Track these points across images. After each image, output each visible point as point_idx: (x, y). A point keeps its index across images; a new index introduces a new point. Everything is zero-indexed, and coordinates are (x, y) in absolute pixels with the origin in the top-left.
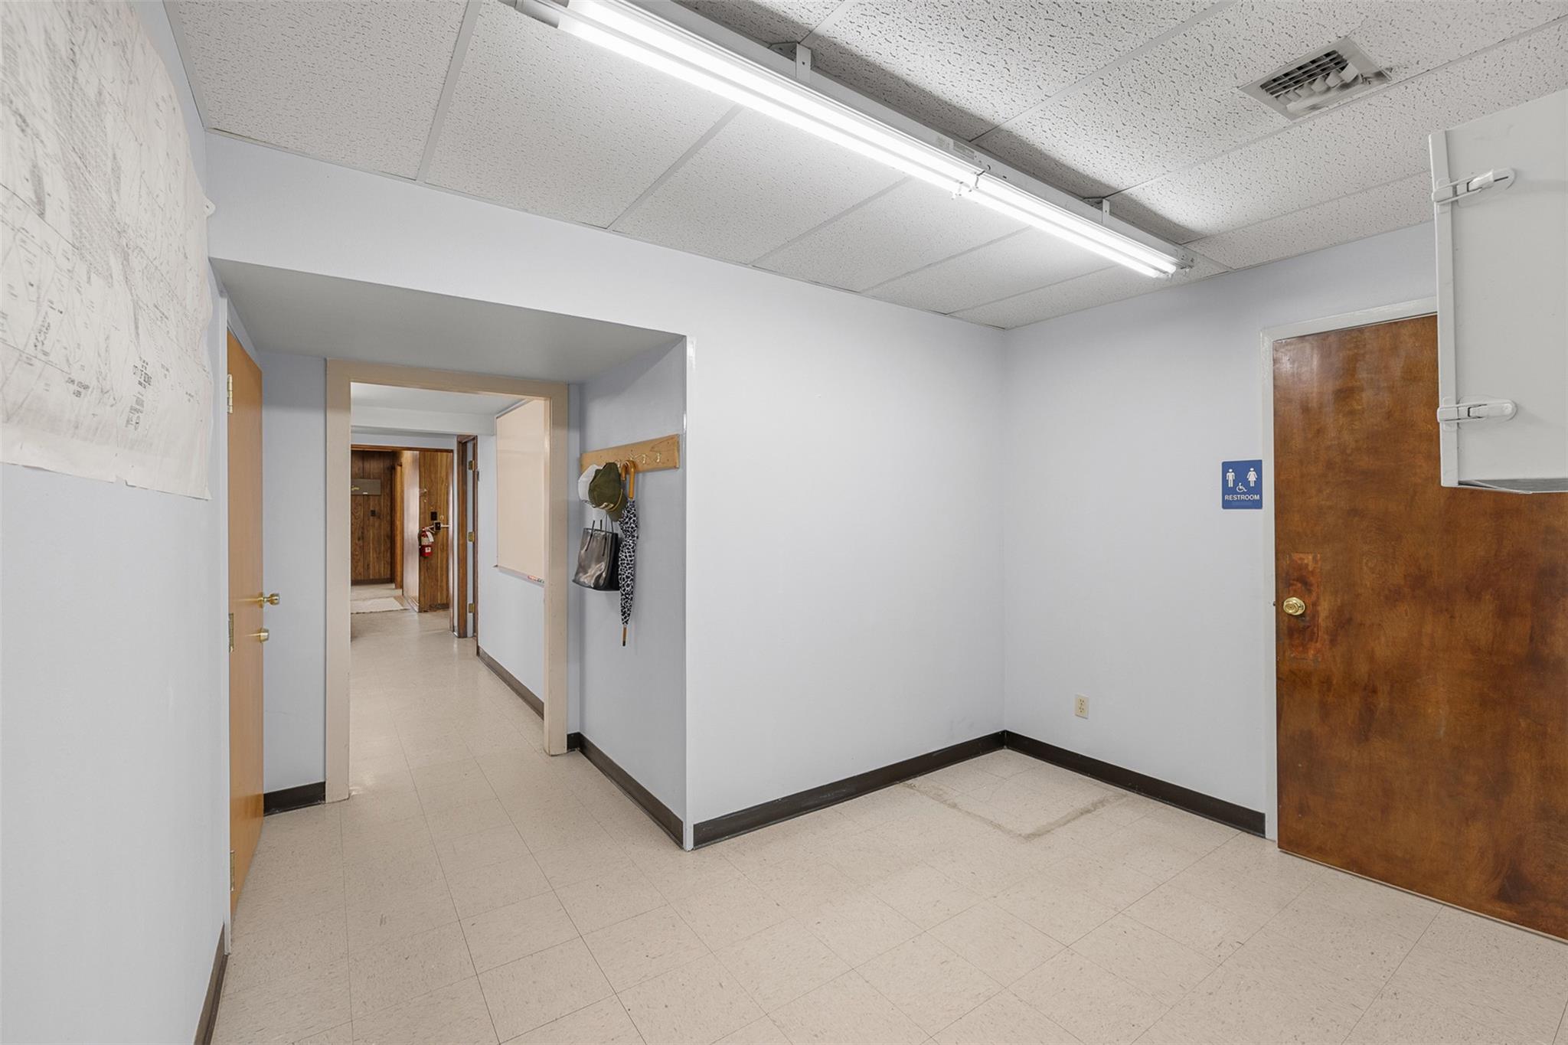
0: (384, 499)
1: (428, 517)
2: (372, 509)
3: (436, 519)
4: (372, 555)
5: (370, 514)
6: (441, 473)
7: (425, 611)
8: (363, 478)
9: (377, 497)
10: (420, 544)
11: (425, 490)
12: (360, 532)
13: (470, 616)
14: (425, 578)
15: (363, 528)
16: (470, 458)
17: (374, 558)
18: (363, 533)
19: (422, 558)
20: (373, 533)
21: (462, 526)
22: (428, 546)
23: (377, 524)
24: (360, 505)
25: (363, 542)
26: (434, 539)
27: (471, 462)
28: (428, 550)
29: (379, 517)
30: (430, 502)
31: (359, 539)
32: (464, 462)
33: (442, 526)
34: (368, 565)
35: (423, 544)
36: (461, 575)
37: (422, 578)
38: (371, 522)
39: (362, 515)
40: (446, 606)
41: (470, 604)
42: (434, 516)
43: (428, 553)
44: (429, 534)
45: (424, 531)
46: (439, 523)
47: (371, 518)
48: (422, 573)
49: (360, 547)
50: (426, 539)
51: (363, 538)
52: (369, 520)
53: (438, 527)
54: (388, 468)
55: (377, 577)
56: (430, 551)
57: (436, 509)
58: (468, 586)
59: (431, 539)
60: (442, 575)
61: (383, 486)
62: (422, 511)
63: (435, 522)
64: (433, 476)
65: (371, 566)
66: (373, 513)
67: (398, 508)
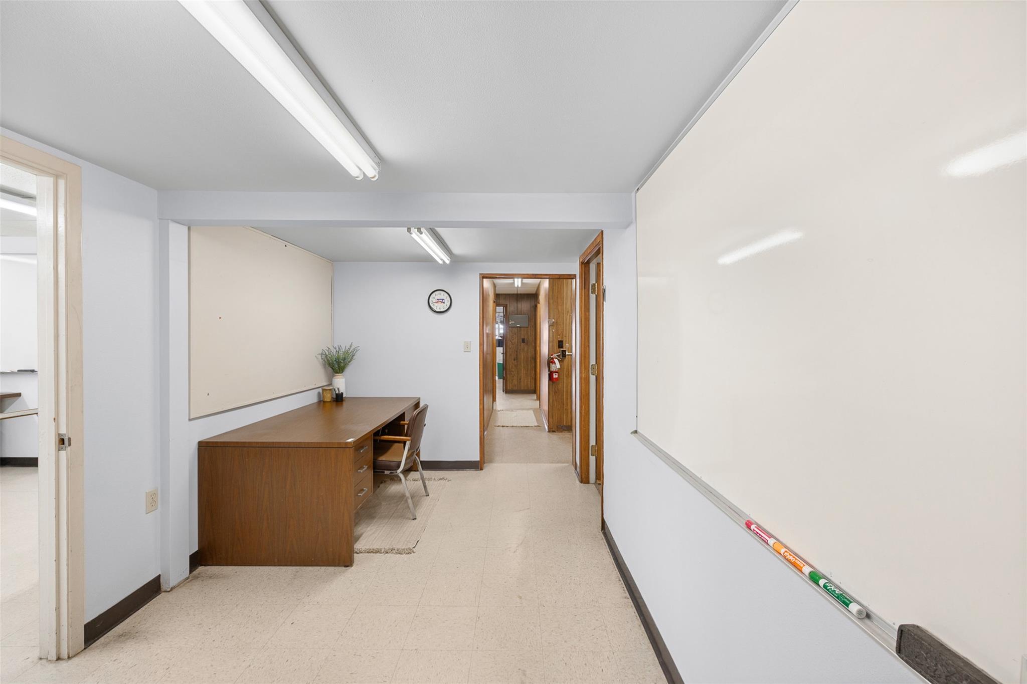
0: (530, 329)
1: (556, 345)
2: (522, 337)
3: (562, 347)
4: (523, 372)
5: (521, 342)
6: (566, 304)
7: (553, 431)
8: (517, 314)
9: (526, 329)
10: (549, 370)
11: (553, 320)
12: (515, 355)
13: (592, 459)
14: (553, 400)
15: (517, 351)
16: (593, 280)
17: (523, 374)
18: (517, 355)
19: (551, 383)
20: (524, 356)
21: (585, 357)
22: (556, 372)
23: (526, 349)
24: (515, 334)
25: (517, 362)
26: (560, 366)
27: (594, 284)
28: (555, 376)
29: (527, 344)
30: (557, 330)
31: (514, 360)
32: (587, 286)
33: (567, 353)
34: (520, 379)
35: (552, 370)
36: (583, 412)
37: (551, 401)
38: (522, 347)
39: (516, 342)
40: (569, 428)
41: (592, 446)
42: (560, 344)
43: (556, 378)
44: (556, 361)
45: (553, 359)
46: (565, 351)
47: (522, 344)
48: (551, 396)
49: (515, 365)
50: (554, 365)
51: (517, 359)
52: (520, 345)
53: (564, 355)
54: (533, 307)
55: (525, 389)
56: (557, 376)
57: (562, 338)
58: (591, 424)
59: (558, 366)
60: (567, 399)
61: (529, 320)
62: (551, 339)
63: (562, 349)
64: (560, 308)
65: (522, 380)
66: (523, 341)
67: (538, 337)
